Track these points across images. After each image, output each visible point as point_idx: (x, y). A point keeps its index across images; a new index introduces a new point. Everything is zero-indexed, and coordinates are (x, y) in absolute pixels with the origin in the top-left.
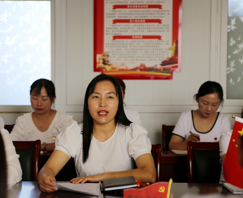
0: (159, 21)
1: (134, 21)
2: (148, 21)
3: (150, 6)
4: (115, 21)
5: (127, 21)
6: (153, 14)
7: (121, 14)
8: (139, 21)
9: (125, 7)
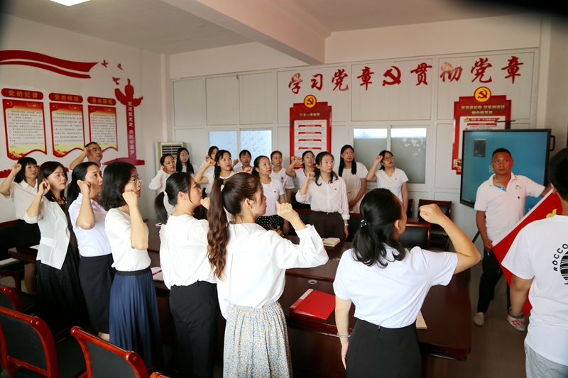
0: (320, 140)
1: (308, 140)
2: (315, 140)
3: (316, 133)
4: (300, 140)
5: (305, 140)
6: (317, 136)
7: (302, 136)
8: (311, 140)
9: (304, 133)
